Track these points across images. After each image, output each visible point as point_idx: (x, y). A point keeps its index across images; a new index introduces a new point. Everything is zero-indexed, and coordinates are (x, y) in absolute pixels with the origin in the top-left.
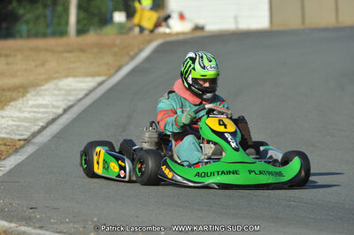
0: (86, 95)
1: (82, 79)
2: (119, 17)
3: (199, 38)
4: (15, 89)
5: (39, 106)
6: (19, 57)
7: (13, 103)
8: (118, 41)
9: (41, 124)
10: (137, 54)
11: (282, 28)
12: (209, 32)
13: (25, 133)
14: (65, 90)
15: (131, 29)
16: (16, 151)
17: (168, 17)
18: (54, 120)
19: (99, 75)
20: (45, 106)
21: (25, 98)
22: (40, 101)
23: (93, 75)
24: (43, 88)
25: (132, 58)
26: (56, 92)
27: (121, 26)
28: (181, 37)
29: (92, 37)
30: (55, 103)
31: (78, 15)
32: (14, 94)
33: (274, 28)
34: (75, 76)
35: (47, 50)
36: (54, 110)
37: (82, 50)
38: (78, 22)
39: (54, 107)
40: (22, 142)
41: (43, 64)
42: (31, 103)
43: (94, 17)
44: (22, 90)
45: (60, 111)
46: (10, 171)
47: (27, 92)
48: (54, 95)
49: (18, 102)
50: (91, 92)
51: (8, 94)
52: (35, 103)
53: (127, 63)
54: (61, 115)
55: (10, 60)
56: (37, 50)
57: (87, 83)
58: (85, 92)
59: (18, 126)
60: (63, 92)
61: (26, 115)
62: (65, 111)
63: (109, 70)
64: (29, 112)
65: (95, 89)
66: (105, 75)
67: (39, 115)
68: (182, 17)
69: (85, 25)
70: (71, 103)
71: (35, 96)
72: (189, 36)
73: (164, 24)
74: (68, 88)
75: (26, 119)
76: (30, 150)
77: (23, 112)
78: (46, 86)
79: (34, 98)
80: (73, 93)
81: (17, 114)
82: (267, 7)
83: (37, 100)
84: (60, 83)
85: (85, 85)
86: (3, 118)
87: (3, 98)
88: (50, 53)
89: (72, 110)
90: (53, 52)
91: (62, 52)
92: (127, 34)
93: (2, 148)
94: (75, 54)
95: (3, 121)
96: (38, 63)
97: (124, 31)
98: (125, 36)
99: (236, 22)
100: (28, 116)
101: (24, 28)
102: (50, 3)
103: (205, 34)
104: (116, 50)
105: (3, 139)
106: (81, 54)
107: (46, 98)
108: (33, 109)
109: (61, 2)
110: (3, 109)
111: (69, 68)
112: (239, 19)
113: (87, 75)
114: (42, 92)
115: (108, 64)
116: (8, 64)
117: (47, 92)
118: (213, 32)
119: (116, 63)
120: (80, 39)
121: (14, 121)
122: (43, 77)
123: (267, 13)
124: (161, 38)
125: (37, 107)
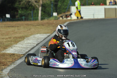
0: (44, 40)
1: (42, 34)
2: (55, 14)
3: (81, 21)
5: (28, 43)
6: (22, 27)
7: (20, 42)
8: (54, 22)
9: (29, 49)
13: (24, 52)
14: (37, 38)
15: (59, 18)
16: (21, 58)
17: (71, 14)
18: (33, 48)
19: (48, 33)
20: (30, 43)
21: (24, 41)
22: (29, 41)
23: (46, 33)
24: (30, 37)
26: (34, 39)
27: (55, 17)
28: (75, 21)
29: (46, 21)
30: (33, 42)
31: (41, 13)
32: (20, 39)
33: (106, 18)
34: (40, 34)
35: (31, 25)
36: (33, 45)
37: (43, 25)
38: (41, 15)
39: (33, 43)
40: (23, 55)
41: (30, 30)
42: (26, 42)
43: (47, 14)
44: (23, 38)
45: (35, 45)
46: (19, 65)
47: (24, 39)
48: (34, 40)
49: (21, 42)
50: (45, 39)
51: (18, 39)
52: (27, 42)
55: (19, 28)
56: (28, 25)
57: (45, 36)
58: (44, 39)
59: (21, 50)
60: (36, 39)
61: (24, 46)
62: (37, 45)
63: (51, 31)
64: (25, 45)
65: (47, 38)
66: (50, 33)
67: (28, 46)
69: (44, 17)
70: (39, 42)
71: (27, 40)
73: (70, 16)
74: (38, 37)
75: (24, 48)
77: (23, 45)
78: (31, 37)
80: (39, 39)
81: (21, 46)
82: (104, 11)
83: (27, 41)
84: (35, 36)
85: (43, 36)
86: (16, 47)
87: (17, 41)
88: (32, 26)
89: (39, 45)
90: (33, 25)
91: (36, 26)
92: (57, 20)
93: (16, 57)
94: (40, 26)
95: (16, 48)
96: (28, 29)
97: (56, 19)
98: (57, 21)
99: (94, 16)
100: (25, 46)
101: (24, 17)
102: (32, 9)
103: (83, 20)
104: (54, 25)
105: (16, 54)
106: (42, 26)
107: (31, 41)
108: (26, 44)
109: (36, 9)
110: (16, 44)
111: (38, 31)
112: (95, 15)
113: (44, 33)
114: (29, 39)
115: (51, 30)
116: (18, 29)
117: (31, 39)
118: (86, 19)
119: (54, 29)
120: (42, 21)
121: (20, 48)
122: (30, 34)
123: (104, 13)
124: (69, 21)
125: (27, 44)
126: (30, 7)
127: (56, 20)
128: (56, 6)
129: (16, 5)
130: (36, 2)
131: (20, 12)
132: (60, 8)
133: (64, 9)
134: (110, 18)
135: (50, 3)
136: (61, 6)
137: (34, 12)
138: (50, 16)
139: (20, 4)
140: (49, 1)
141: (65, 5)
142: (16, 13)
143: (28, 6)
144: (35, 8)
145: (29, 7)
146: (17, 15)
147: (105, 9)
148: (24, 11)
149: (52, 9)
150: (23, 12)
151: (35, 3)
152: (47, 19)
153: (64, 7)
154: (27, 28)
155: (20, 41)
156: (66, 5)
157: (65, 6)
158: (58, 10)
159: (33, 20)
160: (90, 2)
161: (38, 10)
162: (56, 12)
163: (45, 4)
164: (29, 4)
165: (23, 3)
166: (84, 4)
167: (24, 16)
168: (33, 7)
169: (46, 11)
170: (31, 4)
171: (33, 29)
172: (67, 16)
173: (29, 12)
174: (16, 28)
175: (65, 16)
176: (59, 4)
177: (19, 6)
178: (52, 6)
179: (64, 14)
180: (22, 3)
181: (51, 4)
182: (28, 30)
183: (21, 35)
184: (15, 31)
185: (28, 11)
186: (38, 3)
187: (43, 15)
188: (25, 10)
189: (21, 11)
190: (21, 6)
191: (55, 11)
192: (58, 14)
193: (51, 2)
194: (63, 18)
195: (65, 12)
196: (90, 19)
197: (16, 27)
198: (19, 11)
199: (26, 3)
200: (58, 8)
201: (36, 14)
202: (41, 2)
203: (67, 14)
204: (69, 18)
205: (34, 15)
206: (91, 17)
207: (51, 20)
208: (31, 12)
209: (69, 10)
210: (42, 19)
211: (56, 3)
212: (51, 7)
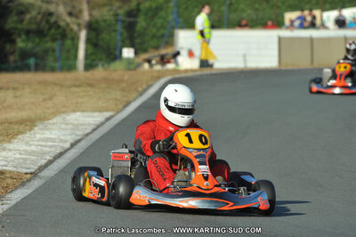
0: (94, 130)
1: (89, 114)
2: (128, 53)
3: (207, 75)
4: (22, 122)
5: (47, 140)
6: (27, 90)
7: (20, 137)
8: (126, 77)
9: (48, 158)
10: (145, 90)
11: (290, 68)
12: (218, 70)
13: (32, 166)
14: (73, 124)
15: (139, 65)
16: (23, 184)
17: (178, 53)
18: (61, 155)
19: (107, 110)
20: (53, 140)
21: (32, 132)
22: (48, 134)
23: (101, 110)
24: (51, 121)
25: (141, 94)
26: (63, 126)
27: (129, 61)
28: (189, 74)
29: (99, 72)
30: (62, 138)
31: (86, 50)
32: (21, 128)
33: (283, 68)
34: (83, 111)
35: (55, 84)
36: (62, 144)
37: (91, 85)
38: (87, 57)
39: (61, 141)
40: (29, 176)
41: (51, 99)
42: (38, 136)
43: (103, 52)
44: (29, 123)
45: (67, 145)
46: (16, 205)
47: (35, 126)
48: (64, 130)
49: (25, 136)
50: (98, 127)
51: (16, 127)
52: (43, 136)
53: (135, 100)
54: (68, 149)
55: (18, 94)
56: (45, 83)
57: (98, 118)
58: (93, 127)
59: (25, 160)
60: (70, 126)
61: (33, 148)
62: (73, 145)
63: (116, 105)
64: (37, 146)
65: (102, 124)
66: (113, 110)
67: (46, 149)
68: (191, 54)
70: (79, 138)
71: (42, 129)
72: (198, 73)
73: (172, 60)
74: (76, 122)
75: (32, 153)
76: (36, 183)
77: (30, 145)
78: (54, 120)
79: (41, 132)
80: (80, 127)
81: (24, 147)
82: (276, 46)
83: (44, 134)
84: (68, 118)
85: (92, 119)
86: (10, 150)
87: (10, 132)
88: (58, 88)
89: (79, 144)
90: (61, 86)
91: (70, 87)
92: (135, 69)
93: (9, 181)
94: (82, 88)
95: (10, 154)
96: (46, 96)
97: (132, 67)
98: (133, 72)
99: (245, 61)
100: (36, 149)
101: (32, 61)
102: (59, 37)
103: (214, 72)
104: (125, 85)
105: (10, 172)
106: (89, 89)
107: (54, 132)
108: (41, 143)
109: (69, 37)
110: (9, 142)
111: (77, 103)
112: (248, 58)
113: (95, 110)
114: (50, 127)
115: (116, 99)
116: (16, 97)
117: (54, 127)
118: (222, 69)
119: (125, 99)
120: (89, 74)
121: (21, 154)
122: (51, 110)
123: (275, 52)
124: (170, 74)
125: (43, 141)
126: (53, 31)
127: (130, 69)
128: (130, 27)
129: (11, 23)
130: (70, 14)
131: (20, 44)
132: (142, 34)
133: (154, 36)
134: (296, 68)
135: (112, 18)
136: (145, 29)
137: (63, 45)
138: (112, 57)
139: (22, 21)
140: (111, 13)
141: (159, 25)
142: (8, 47)
143: (47, 26)
144: (68, 32)
145: (50, 29)
146: (13, 53)
147: (280, 39)
148: (33, 42)
149: (119, 38)
150: (30, 45)
151: (68, 19)
152: (103, 66)
153: (154, 31)
154: (43, 94)
155: (20, 133)
156: (162, 27)
157: (158, 29)
158: (138, 41)
159: (62, 69)
160: (233, 16)
161: (75, 39)
162: (132, 45)
163: (97, 22)
164: (48, 22)
165: (31, 19)
166: (216, 24)
167: (35, 55)
168: (60, 31)
169: (101, 43)
170: (56, 22)
171: (60, 98)
172: (163, 60)
173: (49, 44)
174: (10, 93)
175: (158, 59)
176: (141, 23)
177: (19, 26)
178: (119, 27)
179: (156, 53)
180: (28, 17)
181: (117, 21)
182: (44, 100)
183: (24, 114)
184: (5, 101)
185: (47, 42)
186: (77, 17)
187: (92, 54)
188: (37, 40)
189: (23, 41)
190: (25, 25)
191: (128, 42)
192: (136, 53)
193: (116, 15)
194: (151, 65)
195: (157, 48)
196: (236, 69)
197: (8, 89)
198: (18, 40)
199: (39, 17)
200: (136, 35)
201: (68, 51)
202: (86, 16)
203: (163, 51)
204: (170, 66)
205: (64, 55)
206: (238, 64)
207: (115, 70)
208: (56, 45)
209: (169, 39)
210: (88, 67)
211: (131, 20)
212: (115, 31)
